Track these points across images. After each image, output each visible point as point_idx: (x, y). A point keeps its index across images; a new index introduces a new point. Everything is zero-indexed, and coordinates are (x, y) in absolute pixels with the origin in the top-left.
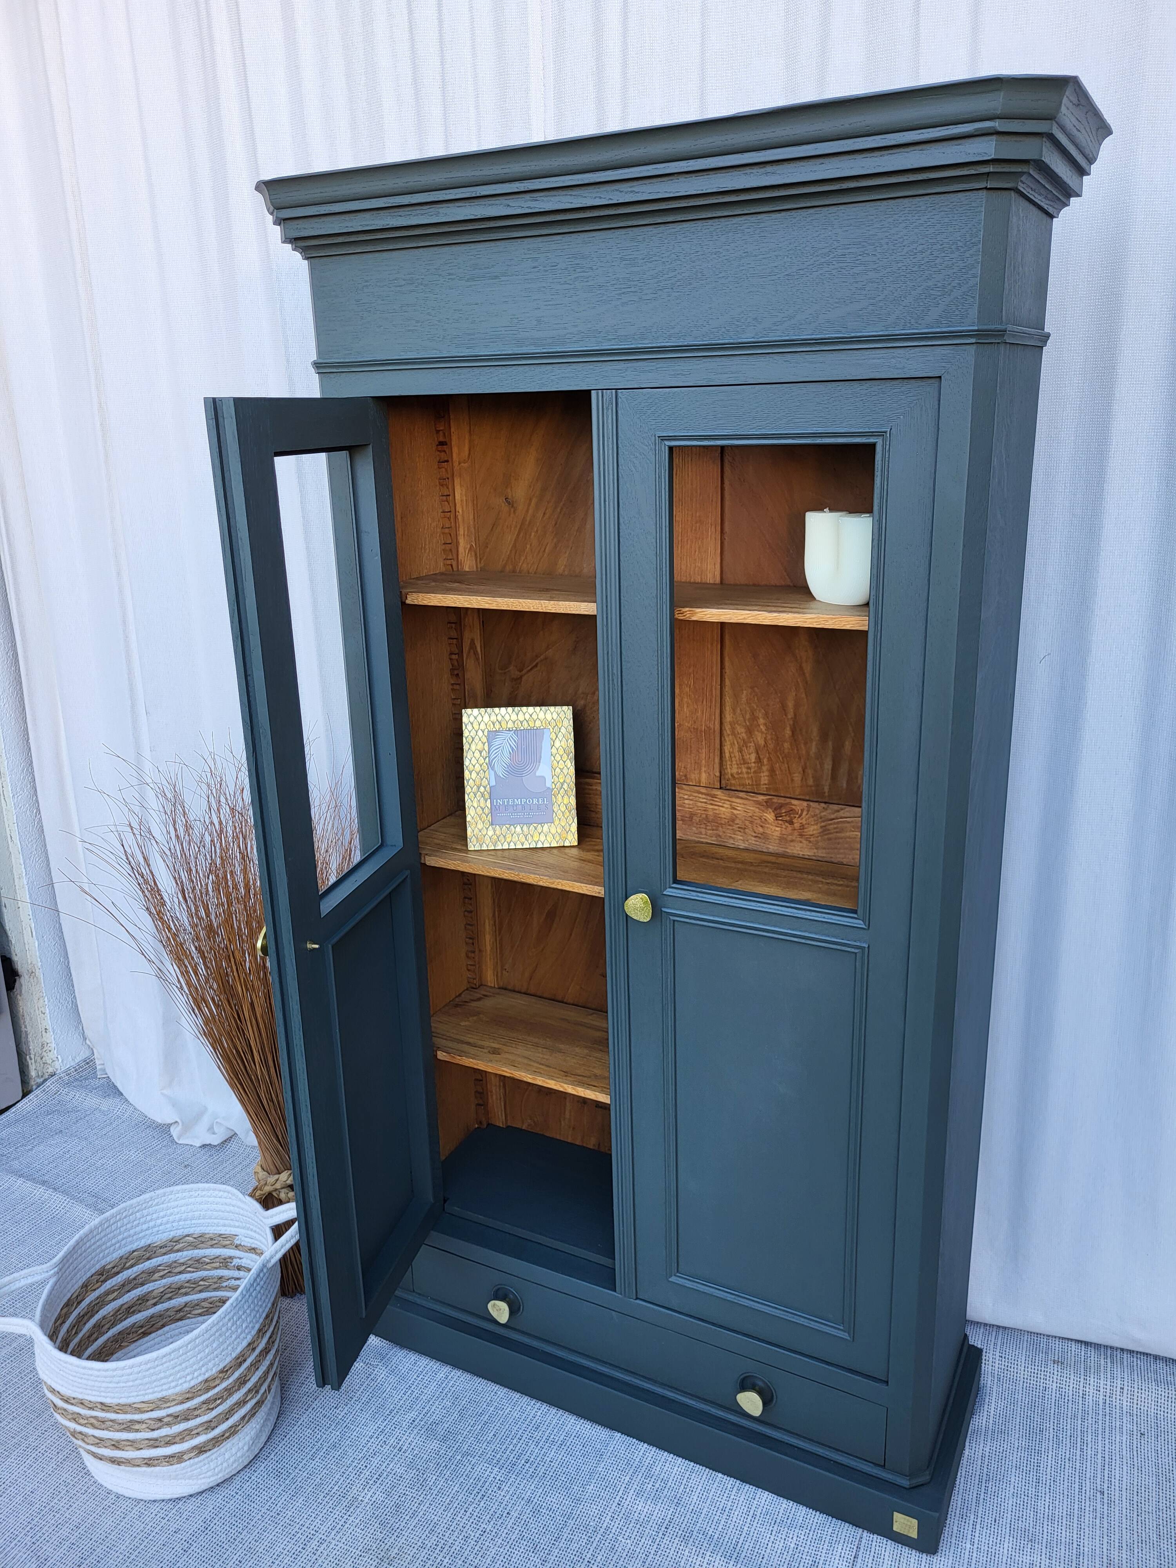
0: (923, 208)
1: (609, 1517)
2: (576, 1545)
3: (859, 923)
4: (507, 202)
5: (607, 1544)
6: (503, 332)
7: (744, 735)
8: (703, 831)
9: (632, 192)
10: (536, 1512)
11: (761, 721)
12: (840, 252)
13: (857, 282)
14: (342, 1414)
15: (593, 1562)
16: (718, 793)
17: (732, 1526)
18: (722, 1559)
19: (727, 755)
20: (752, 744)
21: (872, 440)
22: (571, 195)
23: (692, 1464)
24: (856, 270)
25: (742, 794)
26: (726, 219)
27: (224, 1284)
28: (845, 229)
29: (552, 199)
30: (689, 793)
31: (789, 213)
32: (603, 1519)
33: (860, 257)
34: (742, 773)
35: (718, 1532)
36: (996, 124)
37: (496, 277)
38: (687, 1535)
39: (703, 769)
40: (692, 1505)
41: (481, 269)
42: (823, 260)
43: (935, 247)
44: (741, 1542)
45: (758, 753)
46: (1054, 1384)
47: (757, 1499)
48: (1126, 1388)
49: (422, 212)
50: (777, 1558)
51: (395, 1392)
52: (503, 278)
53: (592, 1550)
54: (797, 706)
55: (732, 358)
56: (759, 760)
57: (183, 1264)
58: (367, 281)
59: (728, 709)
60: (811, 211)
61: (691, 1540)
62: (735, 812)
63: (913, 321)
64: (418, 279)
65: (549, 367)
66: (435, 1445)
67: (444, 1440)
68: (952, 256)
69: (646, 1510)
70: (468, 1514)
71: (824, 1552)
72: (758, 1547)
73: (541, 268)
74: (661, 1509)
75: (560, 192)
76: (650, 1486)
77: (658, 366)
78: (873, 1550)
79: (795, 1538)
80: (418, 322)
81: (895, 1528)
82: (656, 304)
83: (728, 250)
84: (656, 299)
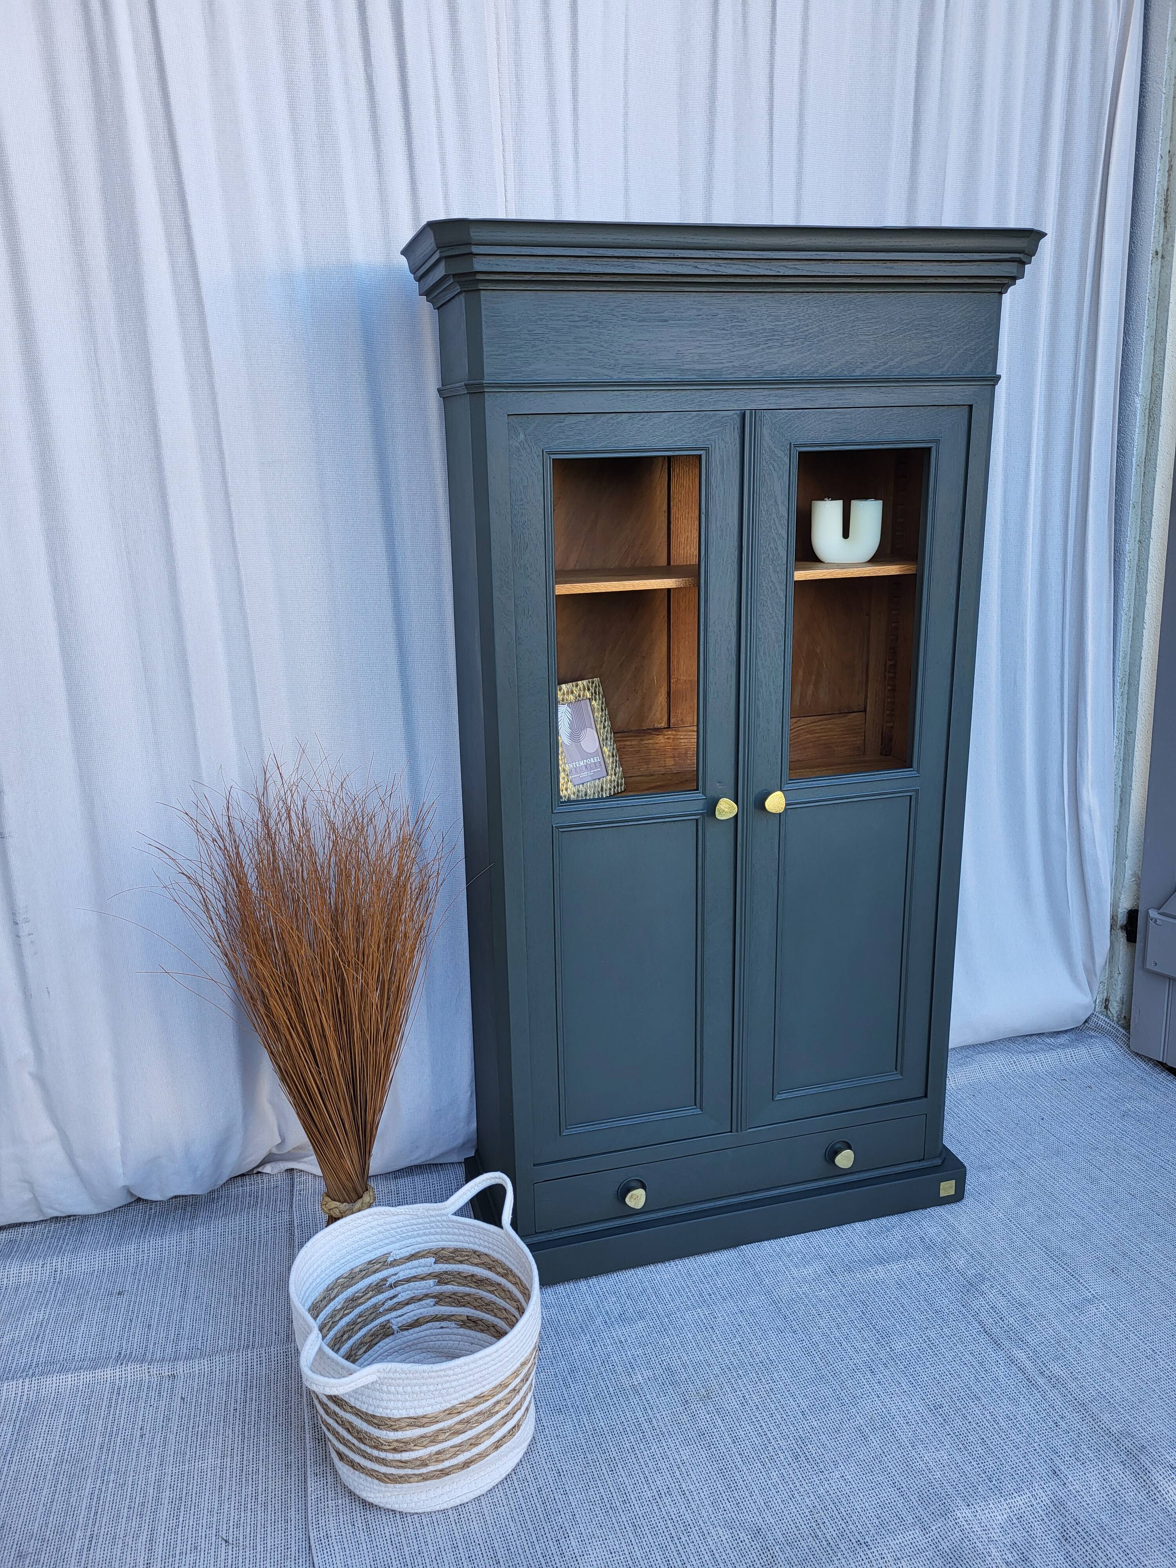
4: (696, 264)
6: (669, 364)
9: (794, 268)
12: (917, 323)
13: (926, 343)
21: (929, 445)
23: (802, 1235)
24: (926, 335)
27: (381, 1310)
32: (796, 1290)
33: (928, 327)
35: (859, 1256)
37: (666, 321)
38: (848, 1268)
40: (830, 1253)
41: (651, 313)
42: (905, 327)
43: (971, 324)
44: (876, 1253)
47: (856, 1229)
52: (671, 322)
53: (812, 1308)
58: (540, 315)
61: (853, 1268)
63: (958, 370)
64: (593, 317)
65: (708, 392)
67: (642, 1318)
68: (980, 331)
73: (704, 316)
75: (739, 262)
77: (793, 393)
78: (935, 1216)
79: (897, 1234)
80: (590, 352)
81: (943, 1194)
82: (793, 349)
83: (845, 315)
84: (793, 346)
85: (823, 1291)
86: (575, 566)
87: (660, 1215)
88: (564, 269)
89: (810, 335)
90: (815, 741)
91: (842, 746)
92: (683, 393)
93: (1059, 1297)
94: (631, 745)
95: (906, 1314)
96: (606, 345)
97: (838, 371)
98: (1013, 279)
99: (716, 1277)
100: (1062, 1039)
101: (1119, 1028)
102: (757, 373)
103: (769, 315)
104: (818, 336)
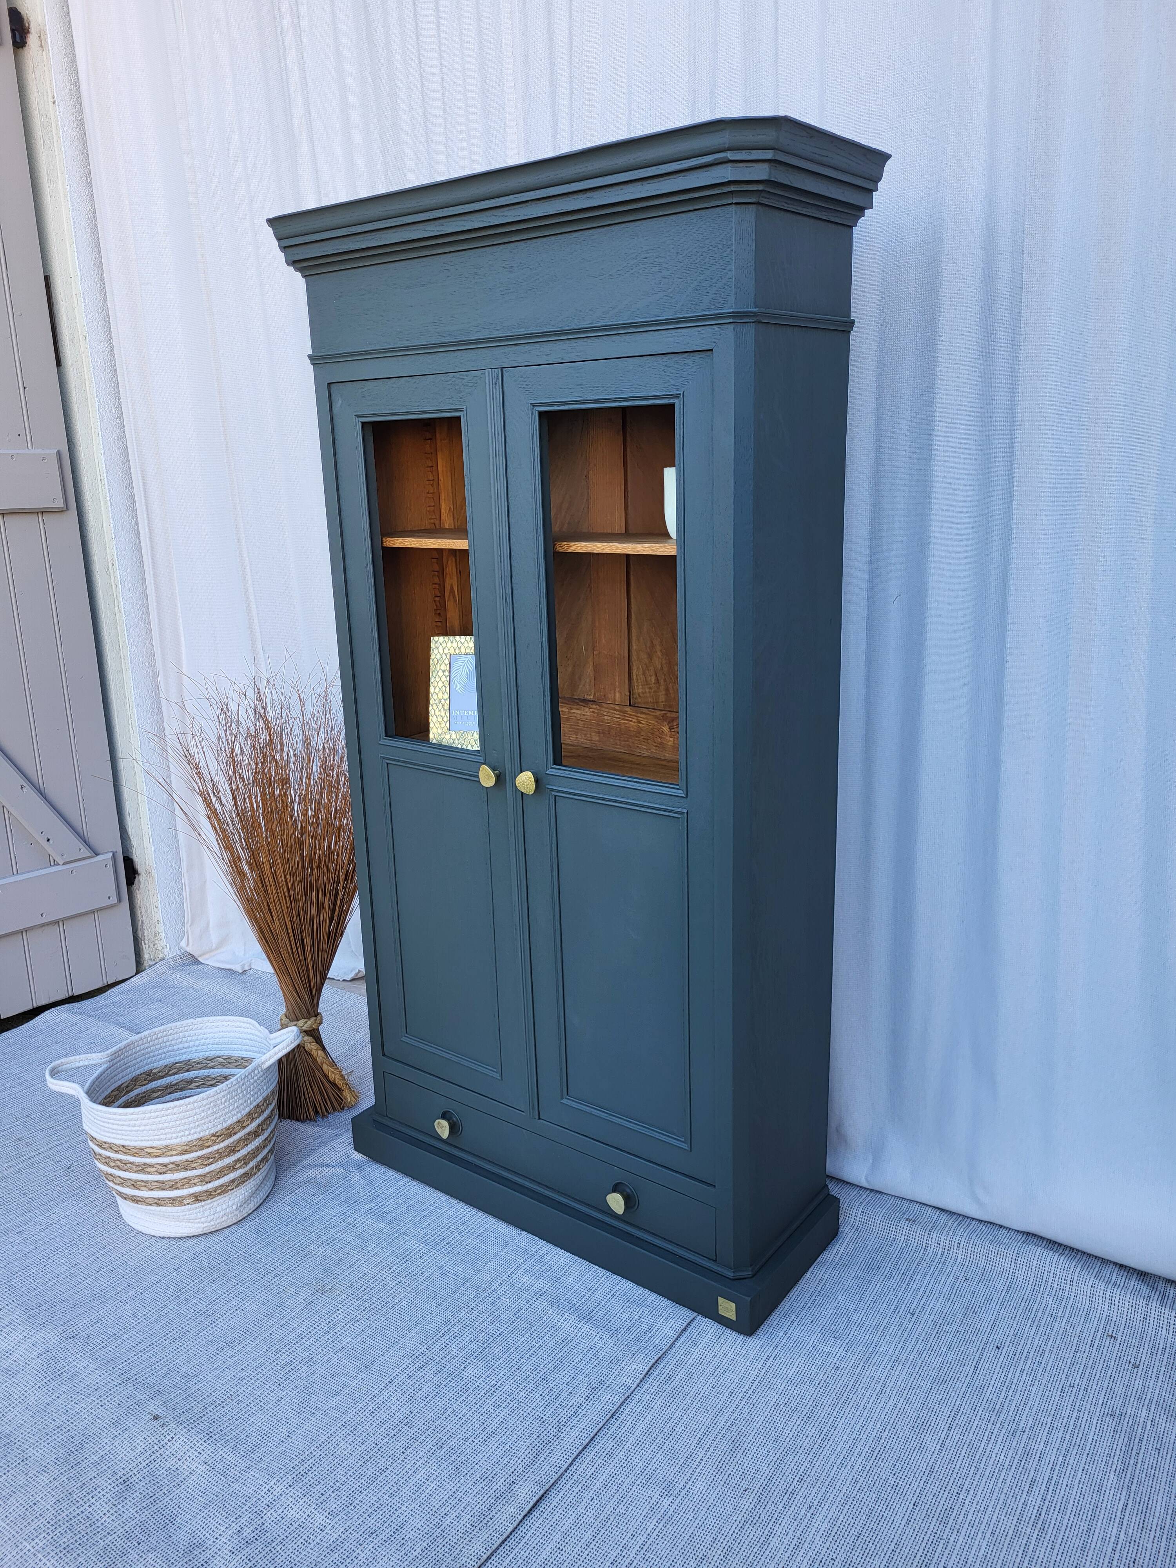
0: (695, 220)
3: (681, 793)
4: (424, 227)
5: (490, 1300)
6: (429, 328)
7: (646, 660)
8: (618, 742)
9: (503, 216)
10: (444, 1275)
11: (658, 648)
12: (643, 256)
13: (655, 279)
16: (628, 709)
17: (593, 1300)
19: (635, 677)
20: (652, 668)
21: (672, 401)
22: (463, 220)
23: (575, 1257)
24: (655, 269)
25: (645, 710)
26: (569, 234)
28: (645, 238)
29: (452, 224)
30: (607, 710)
31: (609, 228)
32: (493, 1284)
33: (656, 260)
34: (645, 692)
35: (580, 1302)
36: (730, 155)
37: (424, 285)
38: (555, 1301)
39: (617, 689)
40: (567, 1284)
41: (415, 280)
42: (633, 263)
43: (704, 249)
44: (596, 1310)
45: (656, 676)
46: (903, 1236)
47: (620, 1285)
48: (962, 1243)
49: (371, 238)
51: (362, 1190)
52: (428, 286)
56: (657, 681)
57: (214, 1079)
58: (341, 293)
59: (634, 638)
60: (623, 225)
61: (557, 1304)
62: (641, 725)
63: (692, 307)
64: (374, 289)
66: (382, 1225)
68: (715, 256)
71: (660, 1323)
72: (608, 1314)
73: (452, 276)
76: (537, 1268)
78: (701, 1327)
79: (640, 1312)
81: (719, 1310)
82: (527, 301)
83: (572, 258)
84: (527, 298)
92: (442, 355)
96: (384, 315)
97: (570, 322)
102: (499, 330)
103: (504, 268)
104: (548, 285)
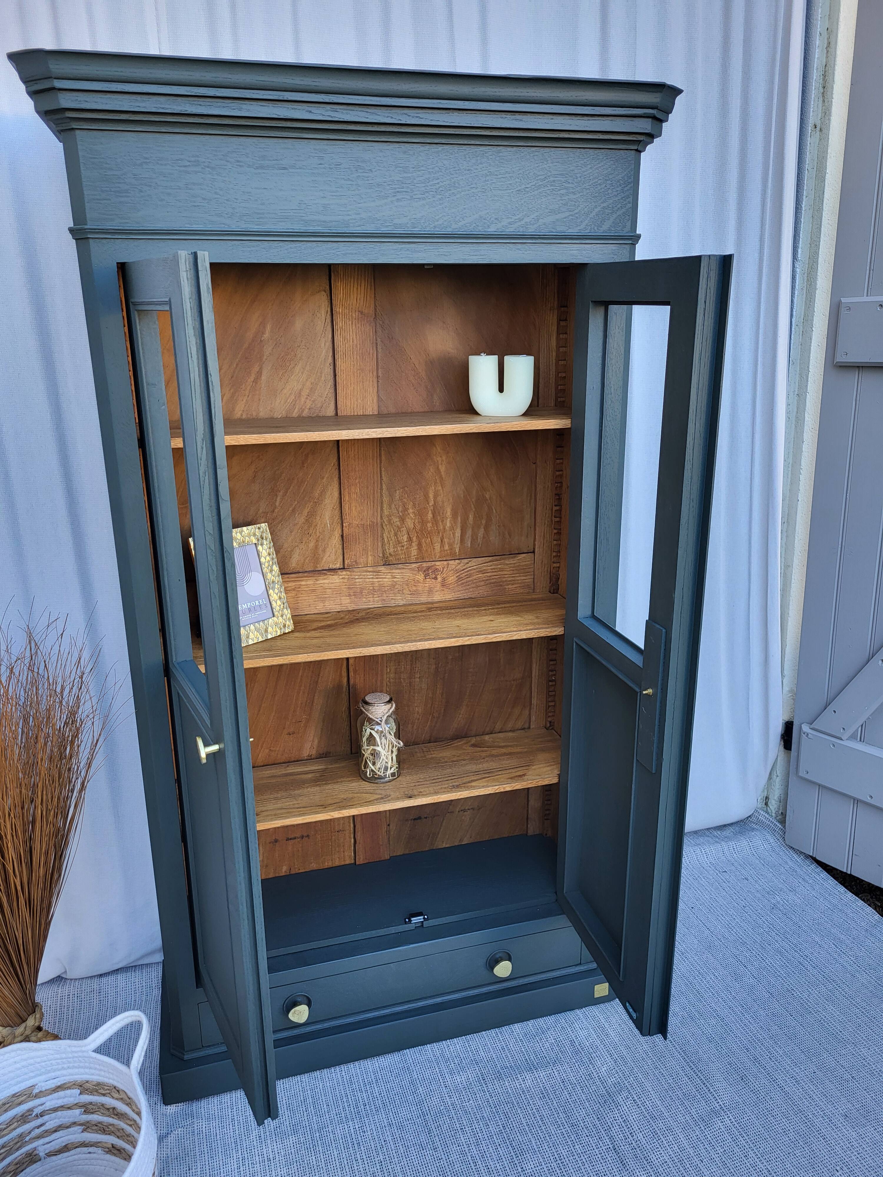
0: (601, 157)
1: (447, 1098)
2: (445, 1126)
4: (310, 109)
5: (461, 1112)
6: (292, 214)
7: (398, 523)
8: (371, 599)
9: (417, 117)
10: (401, 1127)
11: (411, 511)
12: (552, 179)
14: (199, 1170)
15: (463, 1127)
16: (382, 569)
17: (516, 1054)
18: (528, 1073)
19: (386, 540)
20: (404, 529)
22: (367, 112)
23: (463, 1037)
24: (562, 192)
25: (398, 566)
26: (476, 147)
27: (27, 1139)
28: (555, 164)
29: (351, 112)
30: (359, 574)
31: (518, 148)
32: (446, 1101)
33: (564, 184)
34: (397, 551)
35: (512, 1062)
37: (285, 168)
38: (498, 1075)
39: (370, 553)
40: (485, 1058)
41: (269, 160)
42: (541, 183)
44: (527, 1058)
45: (409, 535)
47: (514, 1031)
50: (552, 1052)
51: (225, 1129)
52: (291, 170)
53: (456, 1122)
54: (435, 497)
55: (481, 245)
56: (410, 539)
58: (146, 158)
59: (385, 506)
61: (503, 1076)
63: (596, 228)
64: (204, 162)
65: (335, 244)
67: (295, 1132)
68: (618, 189)
69: (463, 1079)
70: (360, 1161)
71: (571, 1033)
72: (538, 1054)
73: (326, 165)
74: (471, 1072)
75: (357, 108)
76: (453, 1065)
77: (426, 248)
78: (589, 1016)
79: (551, 1037)
80: (204, 199)
81: (597, 995)
82: (424, 202)
83: (477, 169)
84: (424, 199)
85: (471, 1102)
86: (242, 415)
87: (326, 1025)
88: (163, 108)
89: (441, 189)
90: (487, 580)
91: (513, 584)
92: (309, 244)
93: (689, 1109)
94: (307, 585)
95: (543, 1128)
96: (221, 193)
97: (472, 227)
98: (651, 137)
99: (375, 1085)
100: (727, 832)
101: (777, 823)
102: (387, 226)
103: (396, 167)
104: (450, 190)
